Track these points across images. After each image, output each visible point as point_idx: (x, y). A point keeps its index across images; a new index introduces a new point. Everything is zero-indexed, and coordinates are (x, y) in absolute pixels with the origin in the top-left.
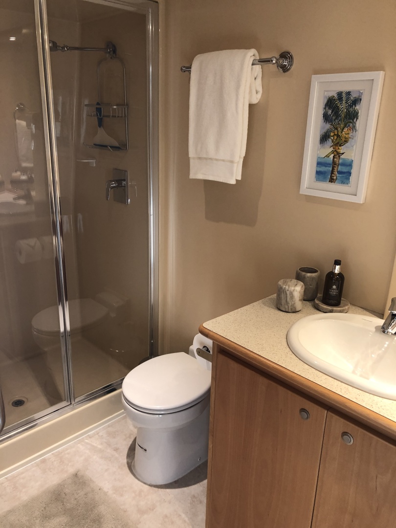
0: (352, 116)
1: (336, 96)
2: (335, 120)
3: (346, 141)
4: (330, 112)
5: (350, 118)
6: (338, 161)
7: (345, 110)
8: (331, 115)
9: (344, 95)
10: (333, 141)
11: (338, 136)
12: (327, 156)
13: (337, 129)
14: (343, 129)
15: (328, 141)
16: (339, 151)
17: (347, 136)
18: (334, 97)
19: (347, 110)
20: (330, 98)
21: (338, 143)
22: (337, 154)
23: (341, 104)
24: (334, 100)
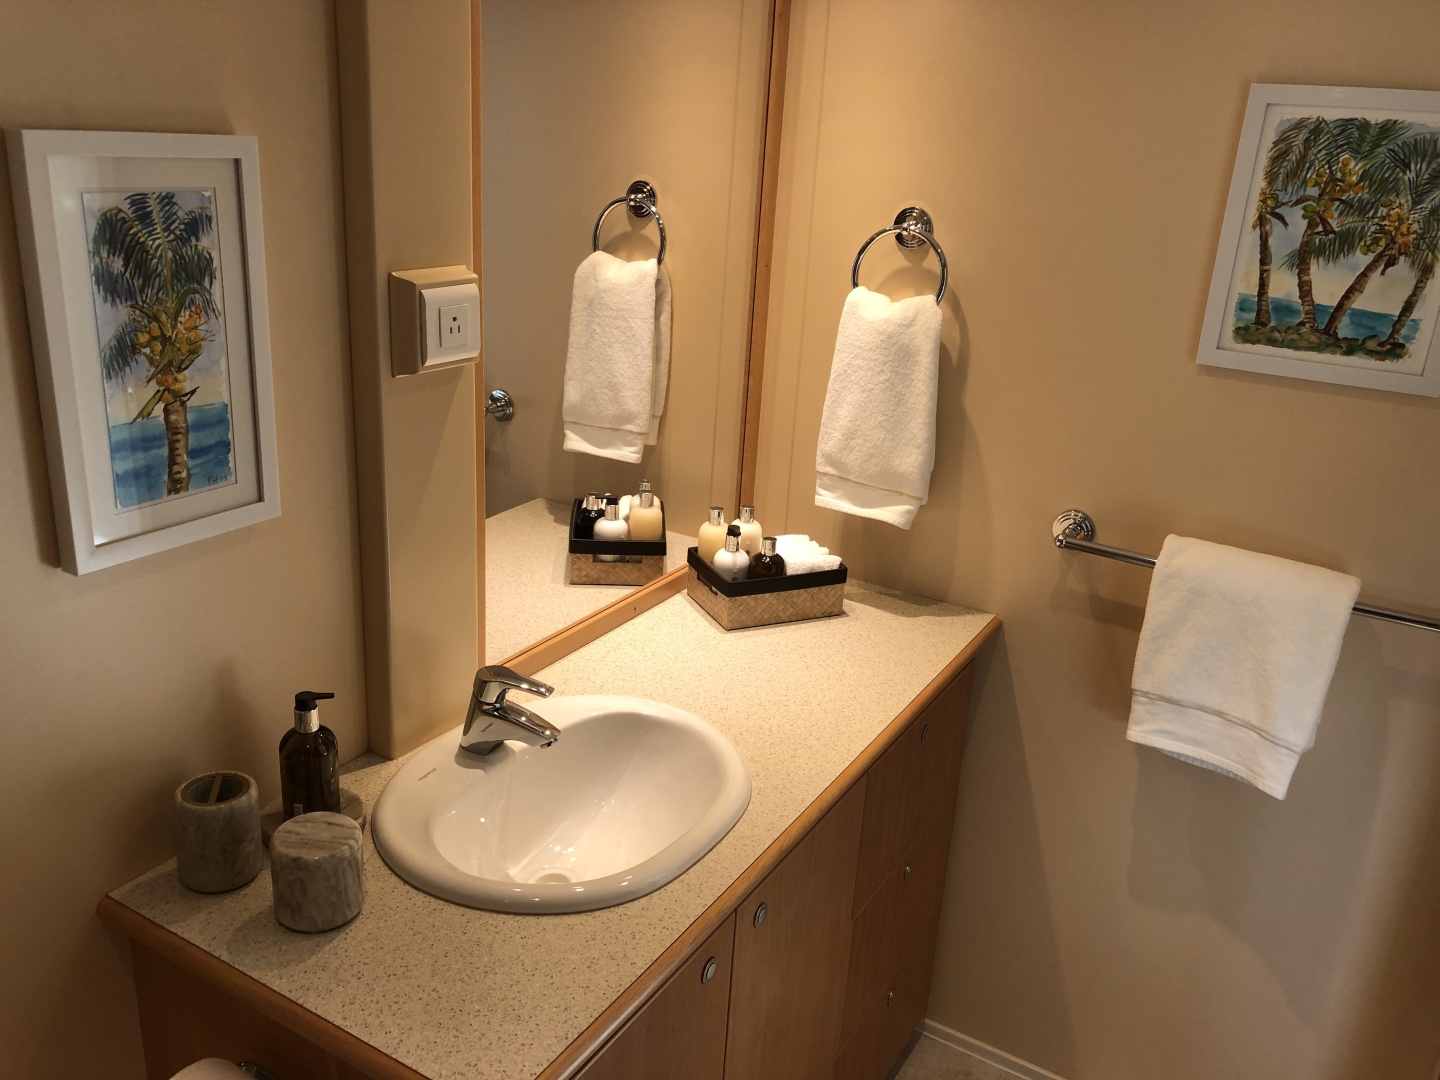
0: (195, 272)
1: (125, 206)
2: (142, 291)
3: (194, 352)
4: (118, 264)
5: (190, 279)
6: (181, 419)
7: (170, 254)
8: (123, 275)
9: (153, 205)
10: (151, 362)
11: (165, 340)
12: (145, 413)
13: (156, 318)
14: (177, 314)
15: (133, 364)
16: (177, 386)
17: (192, 335)
18: (120, 210)
19: (175, 253)
20: (104, 214)
21: (170, 363)
22: (175, 399)
23: (150, 233)
24: (124, 220)
